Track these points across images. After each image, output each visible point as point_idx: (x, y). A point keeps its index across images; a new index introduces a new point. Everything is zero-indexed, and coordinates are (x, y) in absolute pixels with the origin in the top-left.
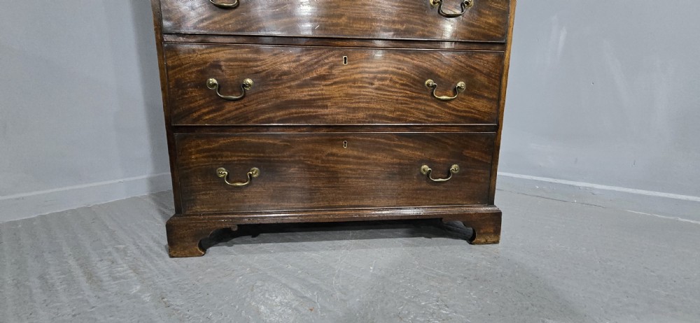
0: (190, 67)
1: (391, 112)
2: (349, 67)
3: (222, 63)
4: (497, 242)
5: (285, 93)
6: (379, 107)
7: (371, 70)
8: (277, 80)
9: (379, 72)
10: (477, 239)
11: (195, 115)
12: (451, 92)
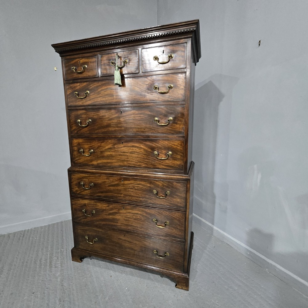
0: (78, 205)
1: (140, 228)
3: (87, 205)
4: (188, 291)
5: (104, 216)
6: (136, 226)
7: (133, 213)
8: (102, 212)
9: (135, 214)
10: (178, 286)
11: (79, 219)
12: (163, 225)
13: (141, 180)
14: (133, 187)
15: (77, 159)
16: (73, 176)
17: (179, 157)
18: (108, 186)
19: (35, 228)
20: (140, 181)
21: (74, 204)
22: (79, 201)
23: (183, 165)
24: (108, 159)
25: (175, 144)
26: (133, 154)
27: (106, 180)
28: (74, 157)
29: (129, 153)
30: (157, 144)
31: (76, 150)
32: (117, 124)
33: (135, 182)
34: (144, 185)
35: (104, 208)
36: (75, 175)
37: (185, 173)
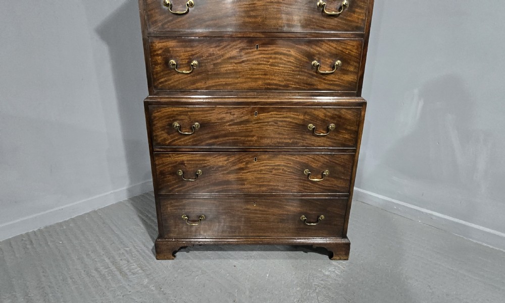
0: (168, 165)
1: (282, 187)
2: (258, 163)
3: (185, 162)
4: (348, 259)
5: (220, 177)
6: (275, 184)
7: (271, 164)
8: (216, 170)
9: (275, 166)
10: (334, 257)
11: (170, 189)
12: (320, 176)
13: (290, 110)
14: (276, 123)
15: (162, 80)
16: (158, 112)
17: (352, 69)
18: (230, 125)
19: (46, 228)
20: (287, 112)
21: (159, 165)
22: (170, 157)
23: (356, 83)
24: (228, 78)
25: (348, 48)
26: (276, 66)
27: (224, 115)
28: (155, 76)
29: (268, 65)
30: (318, 49)
31: (160, 64)
32: (248, 11)
33: (280, 113)
34: (294, 118)
35: (220, 164)
36: (160, 111)
37: (359, 94)
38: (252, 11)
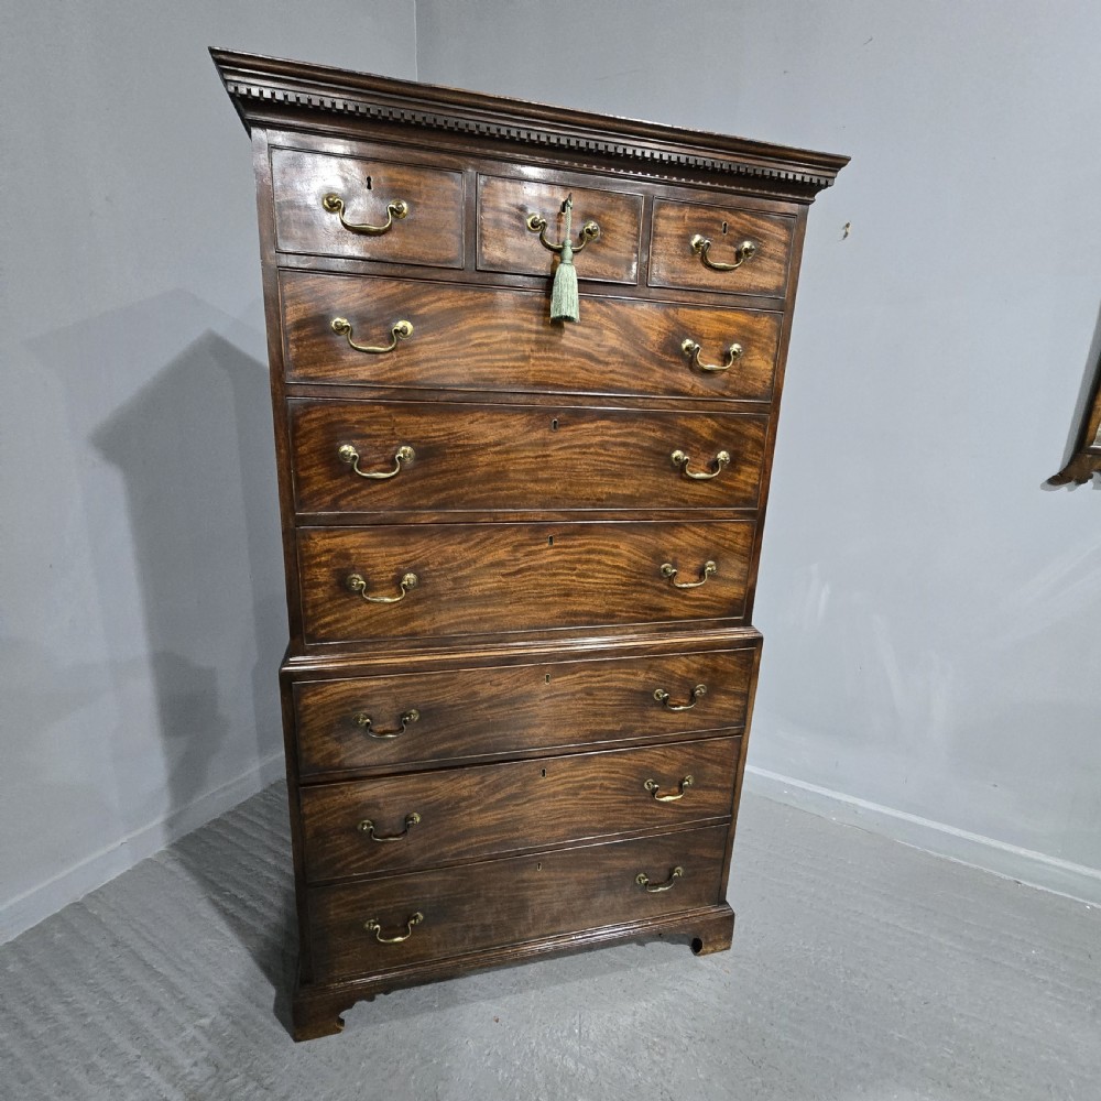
0: (335, 812)
1: (600, 822)
2: (549, 779)
3: (380, 800)
4: (728, 948)
5: (463, 822)
6: (584, 819)
7: (577, 779)
8: (453, 809)
9: (586, 780)
10: (704, 949)
11: (339, 866)
12: (676, 789)
13: (617, 665)
14: (588, 694)
15: (327, 619)
16: (316, 695)
17: (733, 575)
18: (486, 708)
20: (612, 669)
21: (312, 815)
22: (342, 792)
23: (743, 601)
24: (487, 606)
25: (728, 536)
26: (589, 577)
27: (477, 688)
28: (310, 612)
29: (572, 575)
30: (673, 539)
31: (325, 583)
32: (533, 470)
33: (597, 673)
34: (625, 681)
35: (465, 793)
36: (321, 693)
37: (747, 622)
38: (542, 469)
